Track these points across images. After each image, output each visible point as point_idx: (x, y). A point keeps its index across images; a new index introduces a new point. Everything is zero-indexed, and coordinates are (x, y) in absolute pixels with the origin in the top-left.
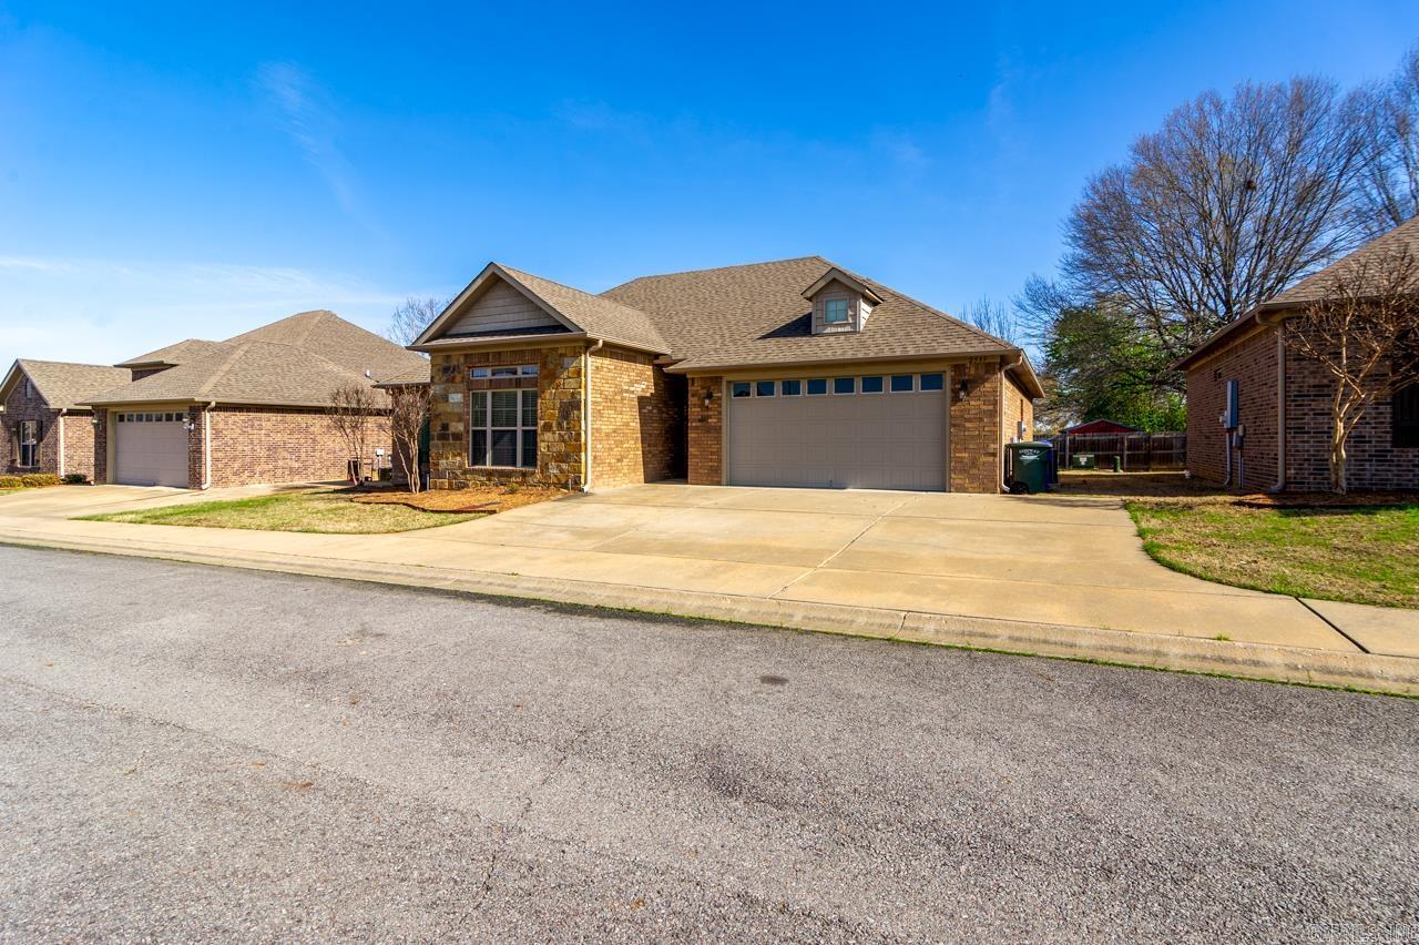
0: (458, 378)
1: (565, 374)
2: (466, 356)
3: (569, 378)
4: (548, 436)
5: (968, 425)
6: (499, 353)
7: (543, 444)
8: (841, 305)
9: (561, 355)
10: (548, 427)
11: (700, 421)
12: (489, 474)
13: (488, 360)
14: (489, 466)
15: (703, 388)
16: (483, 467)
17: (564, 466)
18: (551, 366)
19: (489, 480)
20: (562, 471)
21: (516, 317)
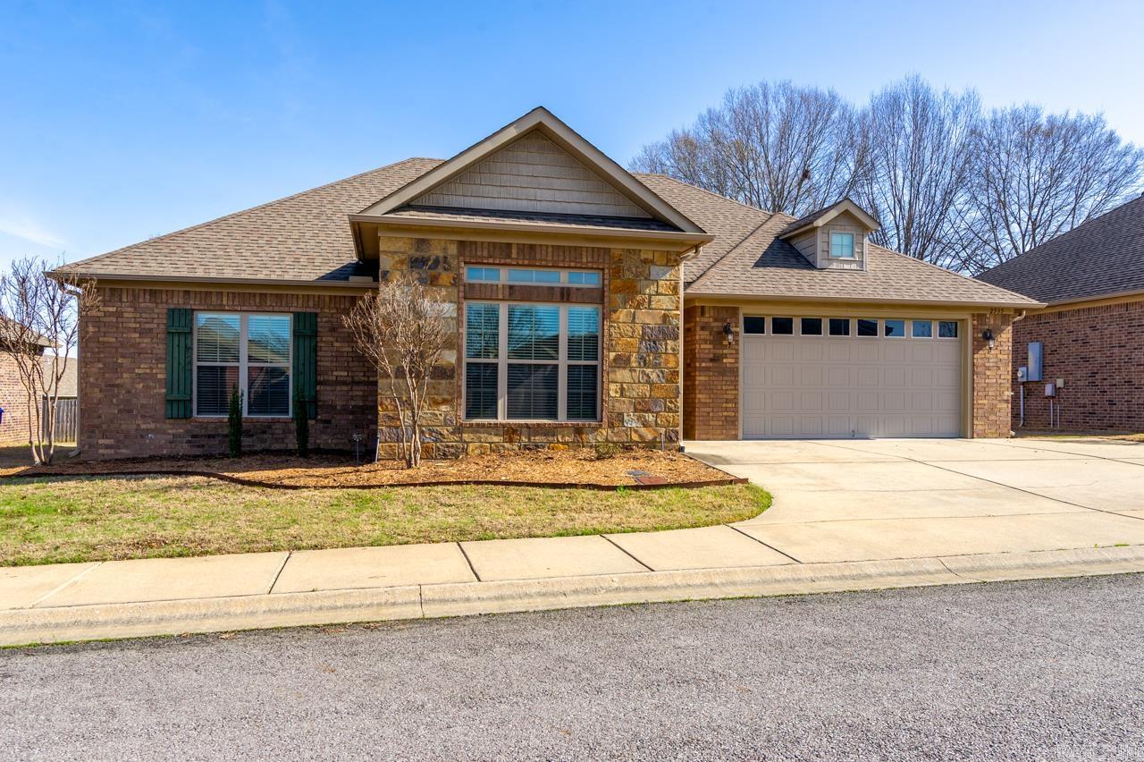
0: (446, 278)
1: (653, 289)
2: (461, 244)
3: (657, 294)
4: (623, 375)
5: (988, 373)
6: (532, 247)
7: (613, 386)
8: (846, 240)
9: (645, 261)
10: (621, 362)
11: (712, 360)
12: (510, 433)
13: (509, 256)
14: (502, 419)
15: (716, 320)
16: (492, 421)
17: (650, 417)
18: (628, 275)
19: (511, 441)
20: (645, 424)
21: (558, 196)
